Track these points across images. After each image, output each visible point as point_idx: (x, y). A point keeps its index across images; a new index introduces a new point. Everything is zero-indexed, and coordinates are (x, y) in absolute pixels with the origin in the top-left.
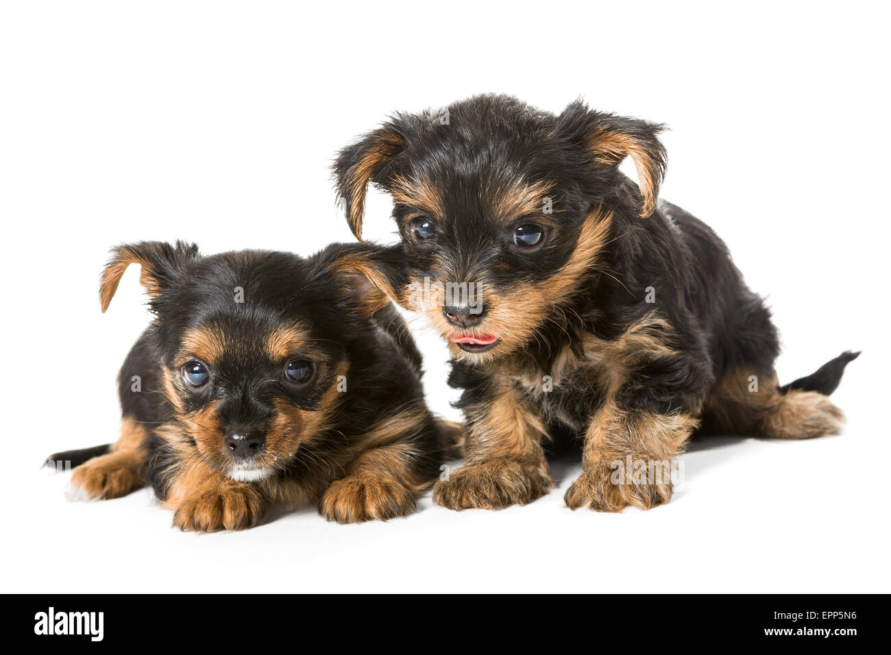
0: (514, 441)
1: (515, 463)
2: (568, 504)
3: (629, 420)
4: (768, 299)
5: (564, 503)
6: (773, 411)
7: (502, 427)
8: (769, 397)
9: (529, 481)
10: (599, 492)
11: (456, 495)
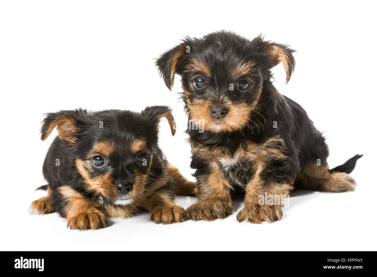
0: (219, 191)
1: (219, 201)
2: (238, 220)
3: (265, 185)
4: (324, 133)
5: (236, 219)
6: (326, 180)
7: (214, 186)
8: (325, 174)
9: (225, 209)
10: (252, 215)
11: (195, 214)
